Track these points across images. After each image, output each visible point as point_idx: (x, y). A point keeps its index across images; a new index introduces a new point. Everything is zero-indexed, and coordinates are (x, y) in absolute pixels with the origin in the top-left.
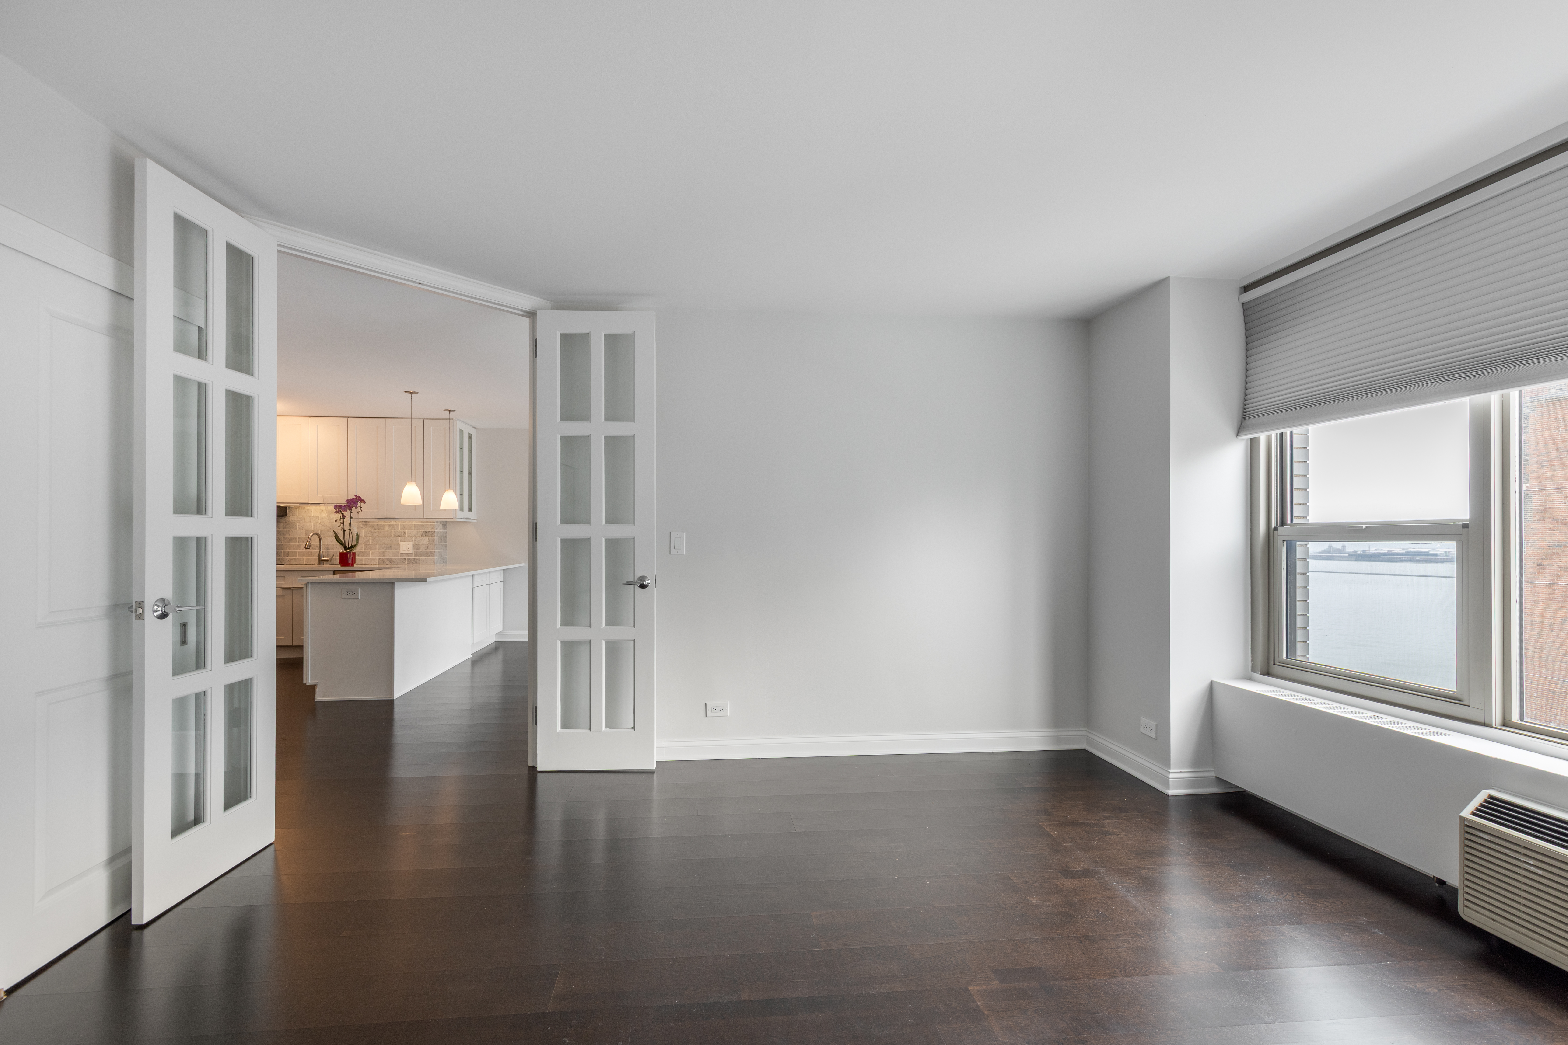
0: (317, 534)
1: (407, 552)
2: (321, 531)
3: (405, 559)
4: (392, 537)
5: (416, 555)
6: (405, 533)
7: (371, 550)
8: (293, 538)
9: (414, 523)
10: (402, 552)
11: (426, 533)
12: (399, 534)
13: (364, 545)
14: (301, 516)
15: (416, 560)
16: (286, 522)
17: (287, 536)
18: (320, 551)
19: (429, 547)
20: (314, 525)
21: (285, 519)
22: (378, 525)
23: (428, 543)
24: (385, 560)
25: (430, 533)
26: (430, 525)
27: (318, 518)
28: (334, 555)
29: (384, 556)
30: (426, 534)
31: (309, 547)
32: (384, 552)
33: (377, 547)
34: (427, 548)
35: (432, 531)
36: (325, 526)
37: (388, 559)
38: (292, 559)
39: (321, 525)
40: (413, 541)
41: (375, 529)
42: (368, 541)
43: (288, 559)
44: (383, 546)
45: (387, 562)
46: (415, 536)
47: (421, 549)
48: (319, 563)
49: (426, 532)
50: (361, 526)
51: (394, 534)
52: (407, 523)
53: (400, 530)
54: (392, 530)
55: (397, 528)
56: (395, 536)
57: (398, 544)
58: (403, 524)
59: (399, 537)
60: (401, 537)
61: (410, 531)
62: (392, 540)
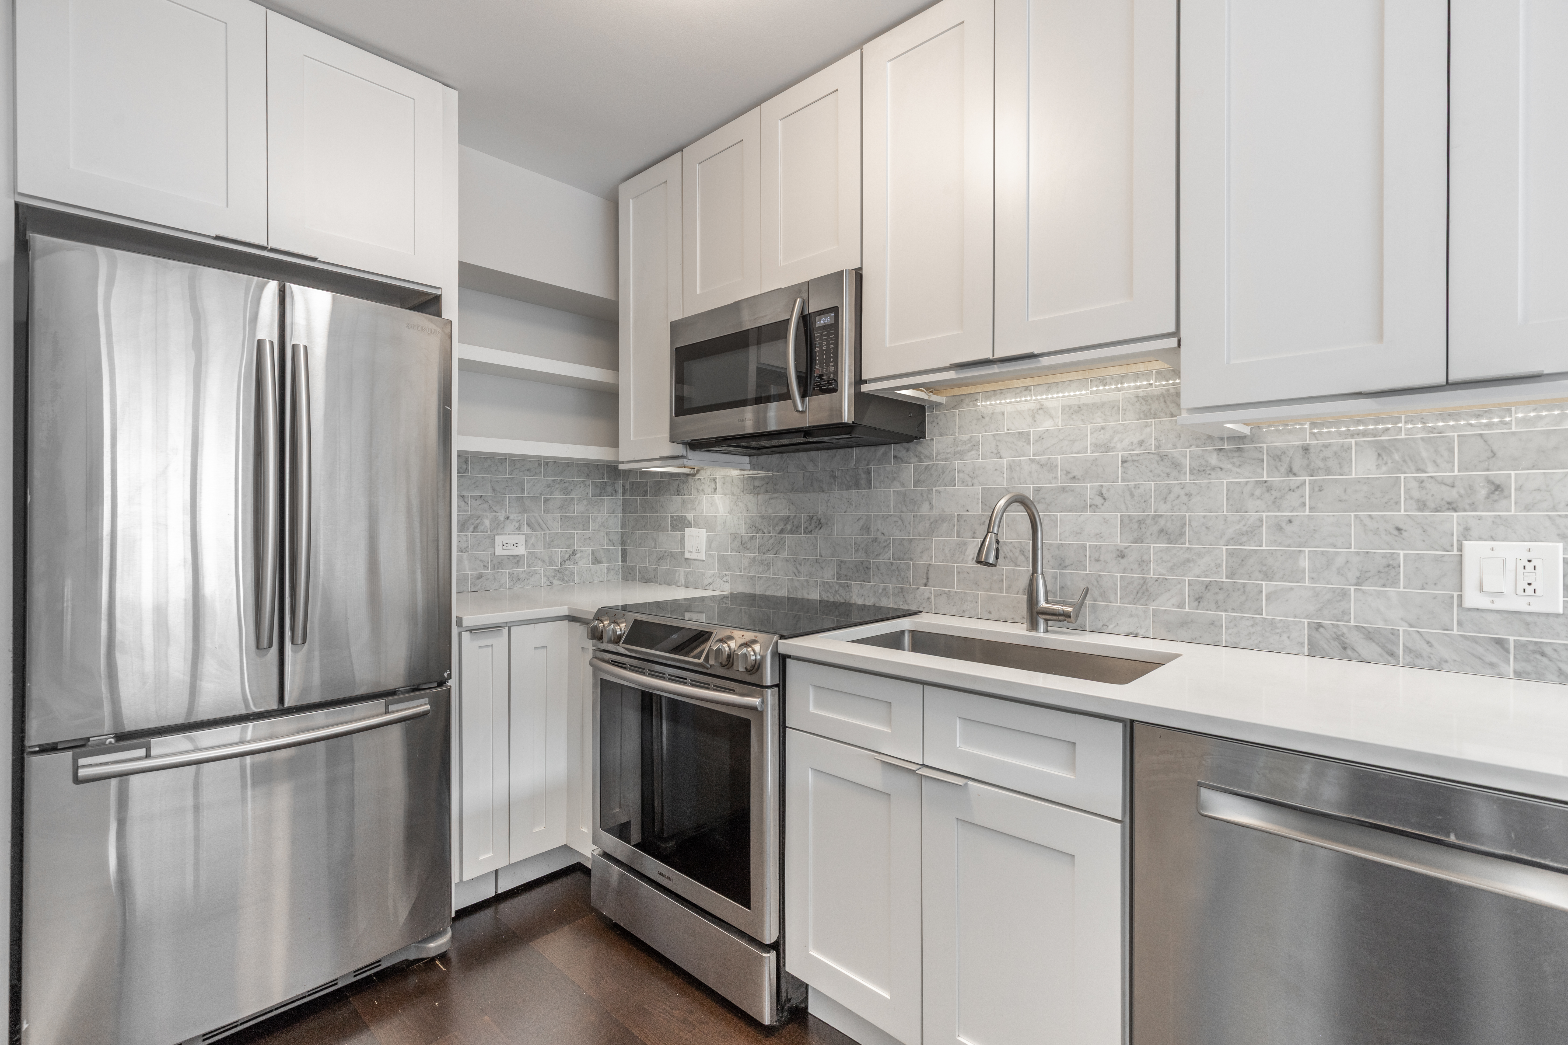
0: (1022, 501)
1: (1519, 604)
2: (1037, 490)
3: (1501, 642)
4: (1401, 514)
6: (1497, 489)
7: (1268, 576)
8: (942, 519)
10: (1473, 599)
12: (1452, 494)
13: (1231, 554)
14: (967, 437)
16: (921, 461)
17: (925, 509)
18: (1035, 570)
20: (1010, 468)
21: (920, 448)
22: (1306, 449)
24: (1355, 638)
27: (1024, 436)
28: (1087, 590)
29: (1346, 612)
31: (991, 560)
32: (1344, 594)
33: (1305, 563)
36: (1050, 466)
37: (1369, 634)
38: (938, 595)
39: (1035, 467)
40: (1564, 537)
41: (1291, 471)
42: (1253, 532)
43: (927, 595)
44: (1340, 561)
45: (1365, 648)
48: (1033, 625)
50: (1213, 459)
51: (1411, 498)
52: (1513, 430)
53: (1456, 473)
54: (1402, 476)
55: (1435, 462)
56: (1420, 510)
57: (1443, 556)
58: (1481, 435)
59: (1455, 514)
60: (1465, 511)
61: (1544, 473)
62: (1399, 529)
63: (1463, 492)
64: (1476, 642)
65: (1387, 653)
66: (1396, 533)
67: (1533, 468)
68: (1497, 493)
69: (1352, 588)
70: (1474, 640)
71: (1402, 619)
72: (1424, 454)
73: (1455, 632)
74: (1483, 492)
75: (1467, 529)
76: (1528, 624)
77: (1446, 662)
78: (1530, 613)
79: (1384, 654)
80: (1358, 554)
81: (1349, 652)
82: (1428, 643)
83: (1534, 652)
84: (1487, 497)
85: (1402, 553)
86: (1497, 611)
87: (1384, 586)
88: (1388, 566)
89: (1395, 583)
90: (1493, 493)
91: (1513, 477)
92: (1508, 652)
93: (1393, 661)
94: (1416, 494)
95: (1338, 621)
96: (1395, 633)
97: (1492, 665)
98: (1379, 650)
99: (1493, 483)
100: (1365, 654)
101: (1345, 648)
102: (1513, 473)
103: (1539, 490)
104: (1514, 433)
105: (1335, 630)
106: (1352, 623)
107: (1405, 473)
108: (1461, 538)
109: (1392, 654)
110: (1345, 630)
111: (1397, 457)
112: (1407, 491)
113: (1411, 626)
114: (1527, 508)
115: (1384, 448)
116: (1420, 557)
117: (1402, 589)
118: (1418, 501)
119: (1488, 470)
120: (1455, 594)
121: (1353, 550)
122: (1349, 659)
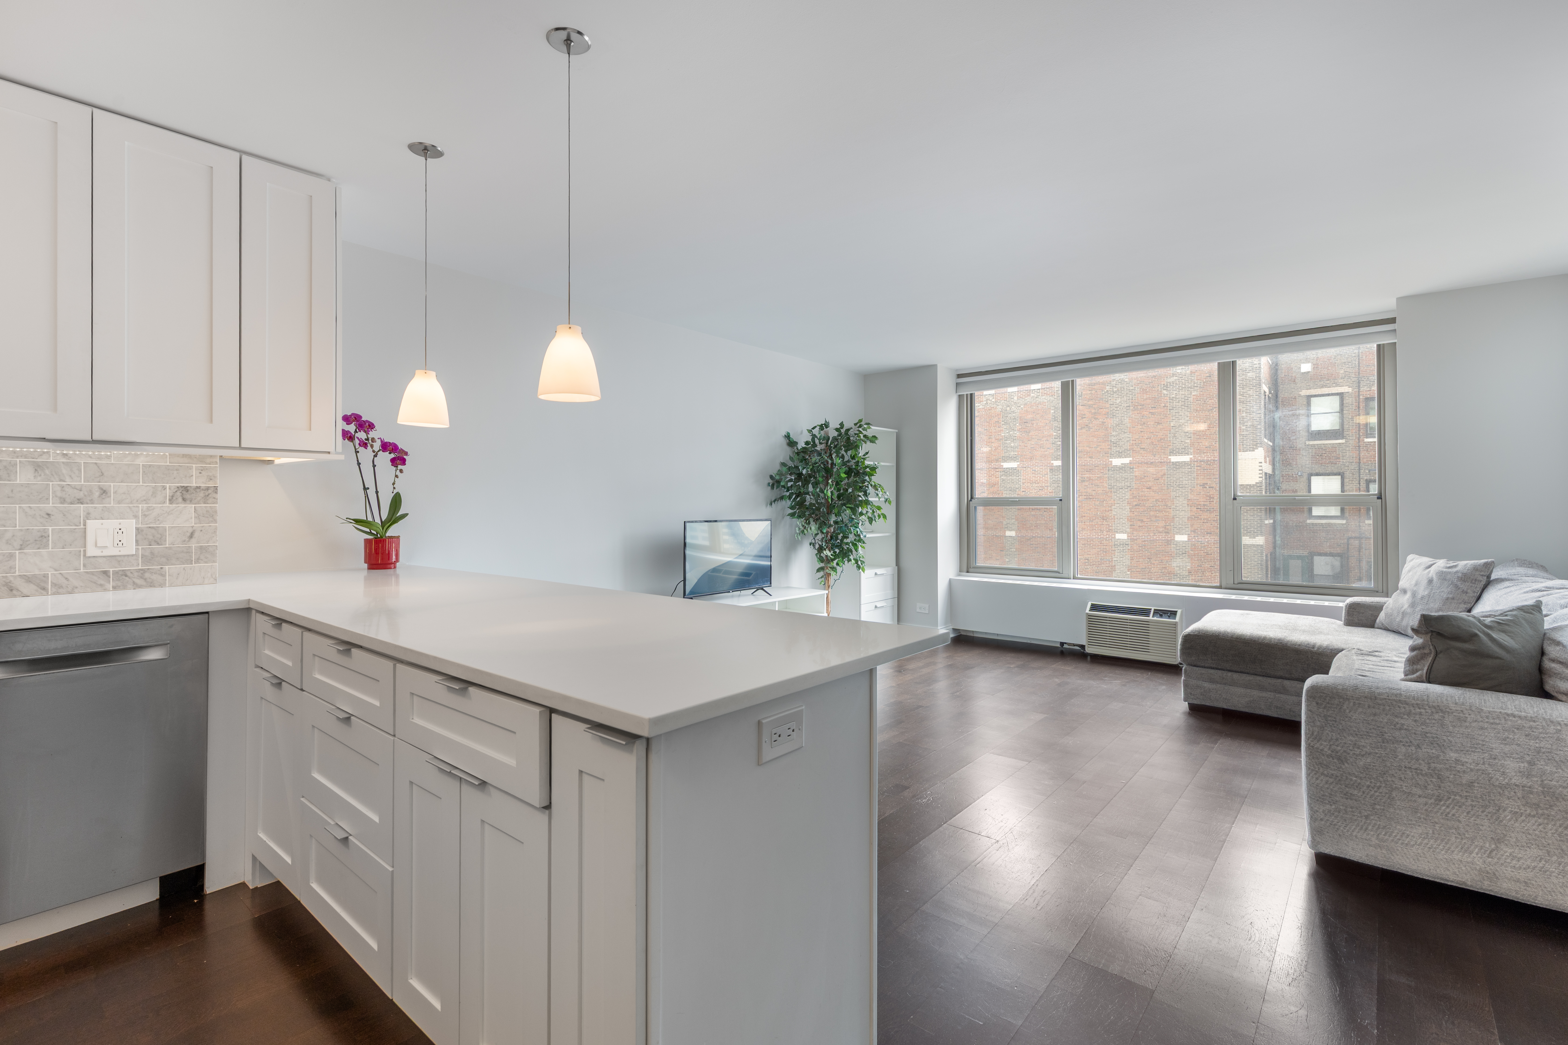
1: (115, 552)
3: (106, 573)
4: (50, 506)
5: (148, 559)
6: (104, 492)
9: (140, 461)
10: (91, 551)
11: (185, 493)
12: (81, 495)
15: (147, 575)
19: (196, 535)
23: (192, 522)
24: (18, 583)
25: (202, 494)
26: (201, 471)
29: (12, 568)
30: (187, 496)
32: (11, 556)
34: (191, 536)
35: (208, 489)
37: (28, 579)
40: (136, 517)
44: (8, 535)
45: (25, 588)
46: (146, 501)
47: (168, 540)
49: (186, 489)
51: (56, 496)
52: (112, 462)
53: (82, 483)
54: (51, 483)
55: (70, 476)
56: (62, 503)
57: (75, 529)
58: (96, 463)
59: (82, 506)
60: (87, 504)
61: (127, 485)
62: (48, 515)
63: (86, 493)
64: (93, 575)
65: (41, 589)
66: (47, 516)
67: (122, 482)
68: (104, 494)
69: (17, 552)
70: (92, 573)
71: (50, 567)
72: (64, 471)
73: (82, 570)
74: (97, 494)
75: (88, 514)
76: (119, 561)
77: (77, 588)
78: (120, 556)
79: (39, 589)
80: (21, 530)
81: (14, 592)
82: (66, 579)
83: (122, 575)
84: (99, 497)
85: (50, 528)
86: (104, 557)
87: (39, 548)
88: (42, 536)
89: (46, 546)
90: (102, 494)
91: (112, 486)
92: (110, 577)
93: (44, 592)
94: (59, 494)
95: (6, 573)
96: (46, 576)
97: (101, 585)
98: (35, 587)
99: (102, 489)
100: (25, 591)
101: (11, 590)
102: (112, 484)
103: (124, 493)
104: (112, 464)
105: (4, 580)
106: (17, 573)
107: (52, 482)
108: (85, 519)
109: (44, 589)
110: (12, 579)
111: (47, 472)
112: (54, 492)
113: (56, 570)
114: (119, 503)
115: (39, 466)
116: (62, 530)
117: (50, 550)
118: (61, 498)
119: (99, 482)
120: (82, 550)
121: (17, 528)
122: (15, 596)
